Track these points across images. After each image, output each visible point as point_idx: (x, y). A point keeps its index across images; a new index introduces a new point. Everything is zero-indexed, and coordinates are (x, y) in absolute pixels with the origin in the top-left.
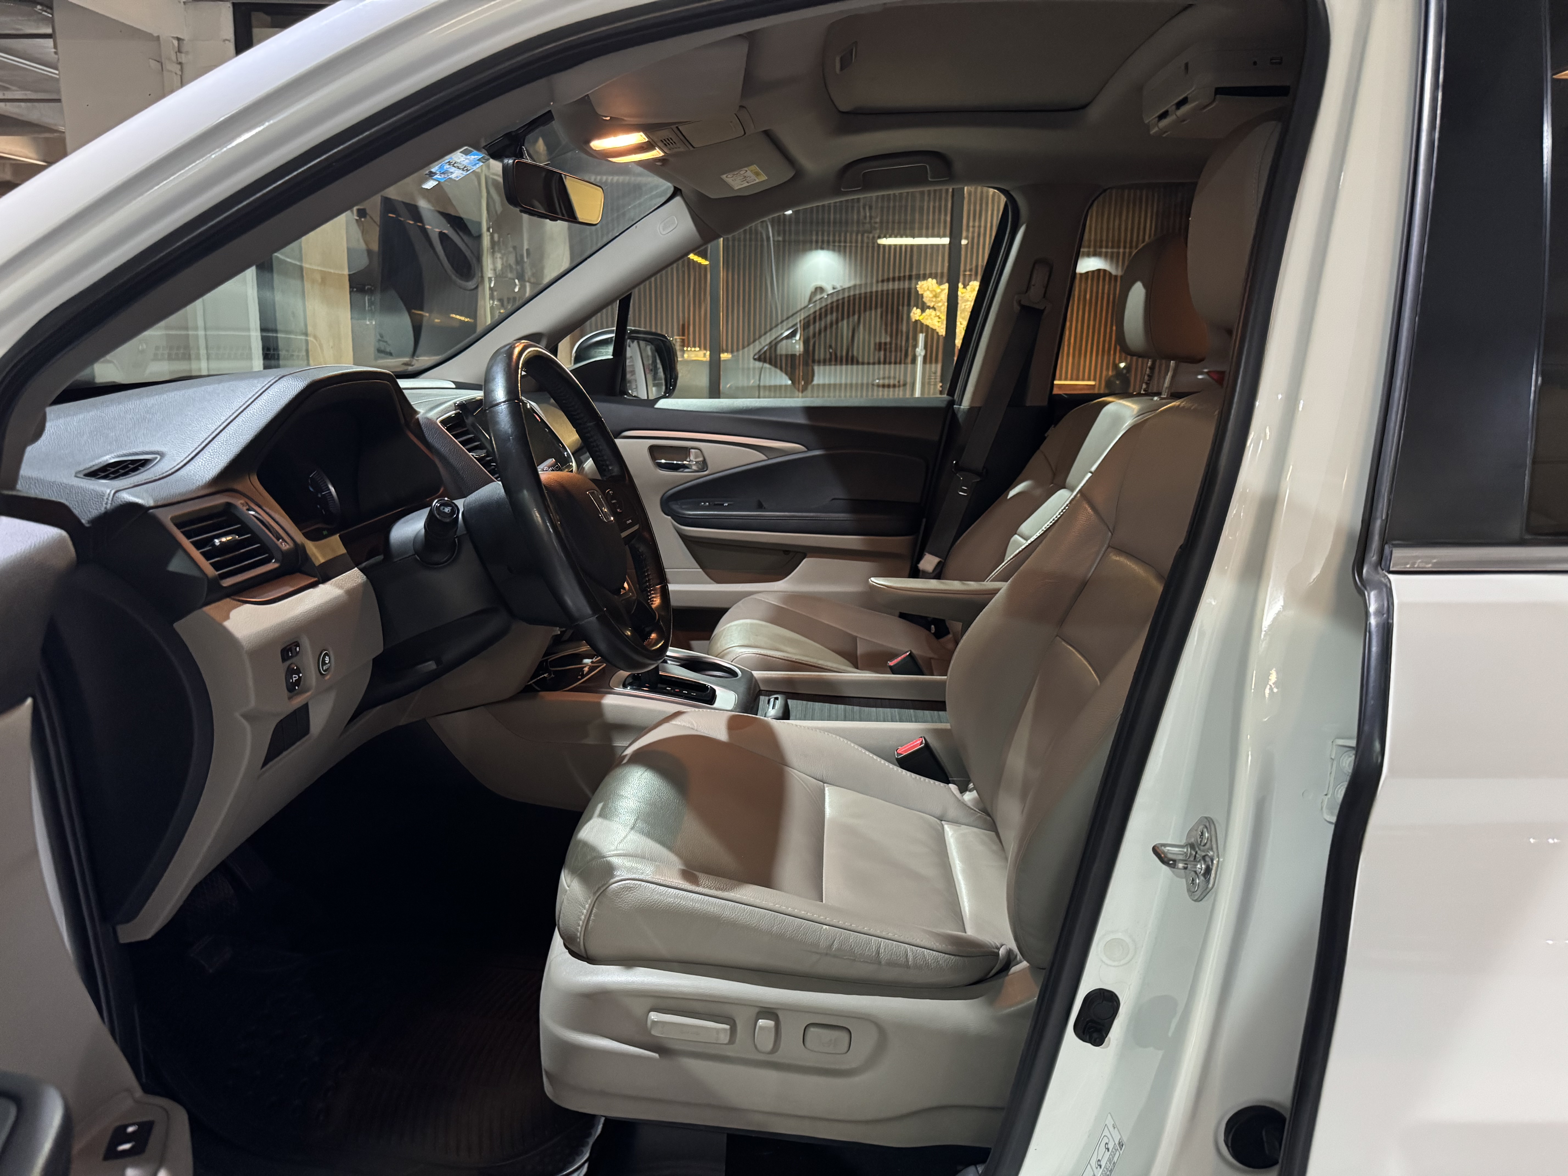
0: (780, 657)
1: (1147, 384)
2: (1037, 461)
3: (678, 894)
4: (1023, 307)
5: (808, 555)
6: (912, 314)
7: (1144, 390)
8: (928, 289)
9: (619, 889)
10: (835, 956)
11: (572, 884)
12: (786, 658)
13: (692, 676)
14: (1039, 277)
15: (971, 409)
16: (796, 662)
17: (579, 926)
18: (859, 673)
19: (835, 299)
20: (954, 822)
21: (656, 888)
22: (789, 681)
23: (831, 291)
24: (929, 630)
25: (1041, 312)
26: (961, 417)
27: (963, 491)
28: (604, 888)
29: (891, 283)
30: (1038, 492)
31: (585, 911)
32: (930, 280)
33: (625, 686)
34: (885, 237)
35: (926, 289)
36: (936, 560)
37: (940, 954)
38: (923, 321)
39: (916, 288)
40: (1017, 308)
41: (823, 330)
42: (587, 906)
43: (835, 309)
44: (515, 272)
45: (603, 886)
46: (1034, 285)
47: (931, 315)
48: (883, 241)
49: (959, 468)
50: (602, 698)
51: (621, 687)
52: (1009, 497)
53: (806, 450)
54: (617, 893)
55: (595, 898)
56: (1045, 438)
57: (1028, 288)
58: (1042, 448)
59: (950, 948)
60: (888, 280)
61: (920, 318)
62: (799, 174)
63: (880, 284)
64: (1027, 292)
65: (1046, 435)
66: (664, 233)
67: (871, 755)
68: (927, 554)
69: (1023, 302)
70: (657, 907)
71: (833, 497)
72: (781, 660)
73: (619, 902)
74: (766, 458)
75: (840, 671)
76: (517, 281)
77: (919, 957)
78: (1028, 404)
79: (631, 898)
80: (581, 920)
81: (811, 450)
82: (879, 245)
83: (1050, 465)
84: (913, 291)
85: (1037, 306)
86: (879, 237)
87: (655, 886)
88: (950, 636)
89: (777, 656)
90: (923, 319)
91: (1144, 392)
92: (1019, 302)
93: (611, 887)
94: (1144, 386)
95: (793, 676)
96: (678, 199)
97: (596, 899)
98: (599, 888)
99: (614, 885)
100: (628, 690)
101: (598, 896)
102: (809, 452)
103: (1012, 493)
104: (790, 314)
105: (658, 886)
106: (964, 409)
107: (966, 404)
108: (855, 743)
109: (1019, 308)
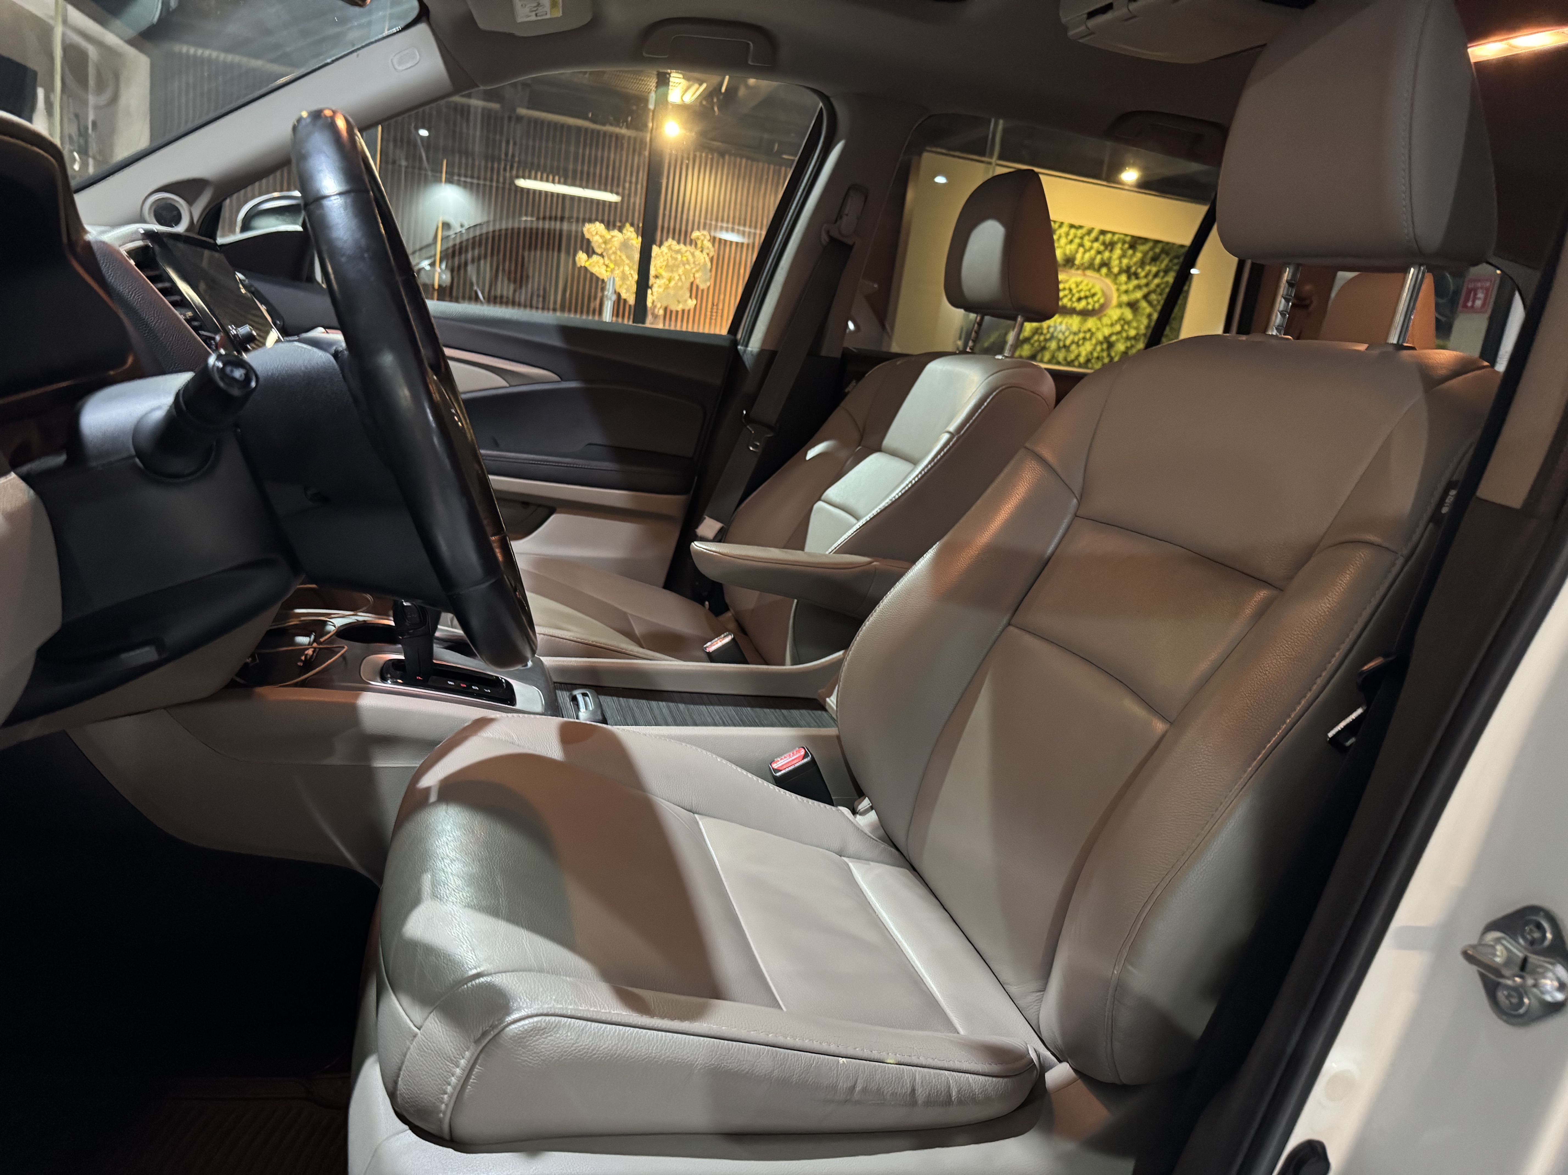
0: (571, 638)
1: (974, 341)
2: (838, 418)
3: (624, 1033)
4: (832, 239)
5: (558, 510)
6: (577, 258)
7: (970, 349)
8: (597, 233)
9: (523, 1033)
10: (858, 1102)
11: (427, 1023)
12: (579, 640)
13: (473, 665)
14: (853, 206)
15: (762, 352)
16: (590, 645)
17: (445, 1093)
18: (671, 661)
19: (478, 233)
20: (857, 857)
21: (586, 1026)
22: (592, 671)
23: (458, 229)
24: (703, 604)
25: (850, 248)
26: (748, 360)
27: (755, 446)
28: (496, 1031)
29: (553, 223)
30: (843, 454)
31: (458, 1071)
32: (597, 224)
33: (384, 679)
34: (524, 177)
35: (594, 233)
36: (718, 525)
37: (987, 1078)
38: (589, 268)
39: (582, 230)
40: (825, 238)
41: (463, 266)
42: (463, 1062)
43: (477, 244)
44: (76, 145)
45: (493, 1027)
46: (847, 215)
47: (598, 262)
48: (522, 183)
49: (748, 419)
50: (357, 697)
51: (379, 680)
52: (808, 458)
53: (559, 379)
54: (522, 1038)
55: (480, 1048)
56: (846, 395)
57: (839, 216)
58: (843, 404)
59: (995, 1068)
60: (550, 218)
61: (587, 265)
62: (595, 22)
63: (541, 222)
64: (836, 221)
65: (846, 391)
66: (400, 68)
67: (745, 772)
68: (707, 518)
69: (835, 234)
70: (590, 1057)
71: (590, 441)
72: (569, 642)
73: (524, 1053)
74: (507, 385)
75: (649, 657)
76: (76, 154)
77: (964, 1087)
78: (824, 353)
79: (546, 1045)
80: (449, 1084)
81: (566, 381)
82: (517, 187)
83: (856, 424)
84: (580, 234)
85: (845, 240)
86: (518, 177)
87: (585, 1022)
88: (729, 614)
89: (567, 637)
90: (590, 265)
91: (970, 351)
92: (828, 232)
93: (508, 1029)
94: (971, 344)
95: (597, 665)
96: (422, 28)
97: (481, 1051)
98: (484, 1034)
99: (513, 1026)
100: (389, 685)
101: (485, 1046)
102: (563, 382)
103: (811, 454)
104: (418, 247)
105: (589, 1023)
106: (751, 352)
107: (755, 344)
108: (723, 757)
109: (827, 239)
